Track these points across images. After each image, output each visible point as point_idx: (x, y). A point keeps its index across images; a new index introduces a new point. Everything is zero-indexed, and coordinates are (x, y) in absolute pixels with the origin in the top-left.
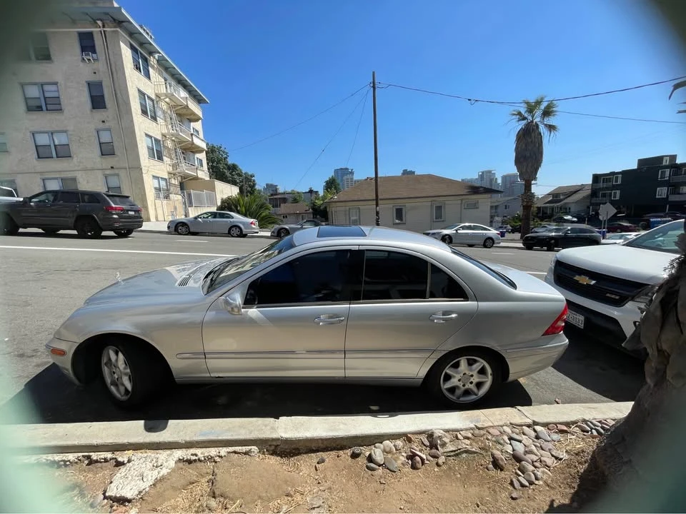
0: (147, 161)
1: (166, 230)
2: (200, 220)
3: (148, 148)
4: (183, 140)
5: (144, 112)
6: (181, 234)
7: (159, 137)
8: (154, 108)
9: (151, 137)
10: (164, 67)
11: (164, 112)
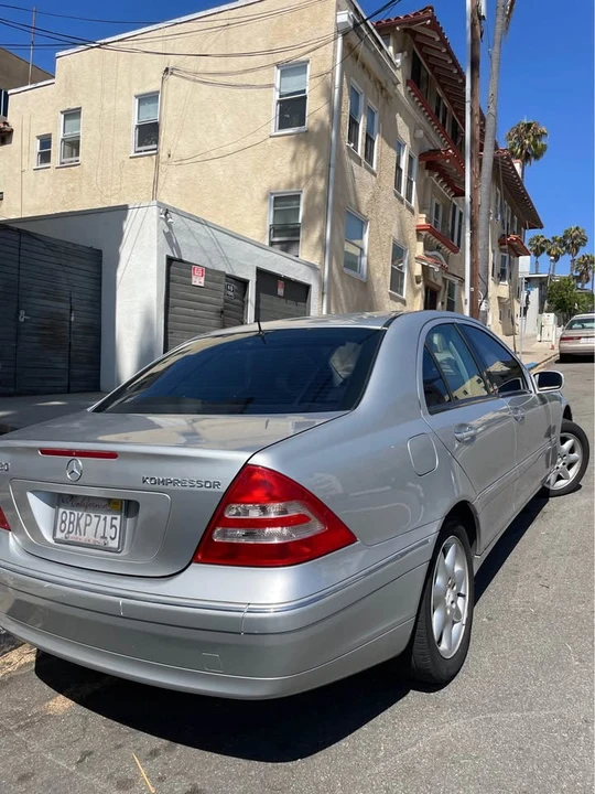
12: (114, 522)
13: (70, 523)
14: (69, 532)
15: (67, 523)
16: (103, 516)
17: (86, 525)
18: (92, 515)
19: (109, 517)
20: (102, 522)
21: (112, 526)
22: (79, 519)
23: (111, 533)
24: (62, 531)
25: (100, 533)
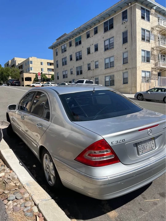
0: (140, 63)
1: (134, 97)
2: (149, 92)
3: (142, 57)
4: (163, 48)
5: (143, 39)
6: (139, 100)
7: (149, 50)
8: (149, 36)
9: (145, 51)
10: (159, 11)
11: (155, 36)
12: (153, 142)
13: (142, 148)
14: (142, 151)
15: (141, 149)
16: (150, 142)
17: (146, 147)
18: (147, 143)
19: (151, 142)
20: (150, 144)
21: (153, 144)
22: (144, 146)
23: (153, 145)
24: (140, 152)
25: (150, 147)
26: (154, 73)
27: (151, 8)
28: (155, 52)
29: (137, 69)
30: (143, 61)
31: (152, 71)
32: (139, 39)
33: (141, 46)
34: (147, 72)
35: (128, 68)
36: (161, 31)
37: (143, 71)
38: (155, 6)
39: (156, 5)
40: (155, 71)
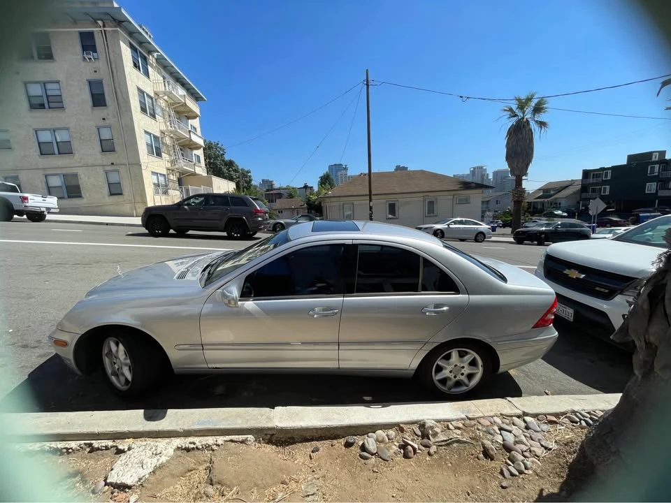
0: (146, 157)
3: (147, 144)
4: (181, 136)
5: (144, 110)
7: (158, 134)
8: (153, 106)
9: (150, 134)
10: (163, 65)
11: (163, 110)
26: (172, 177)
27: (150, 52)
28: (168, 141)
29: (143, 167)
30: (151, 152)
31: (168, 174)
32: (135, 107)
33: (141, 122)
34: (160, 174)
35: (118, 162)
36: (173, 104)
37: (153, 173)
38: (158, 52)
39: (159, 50)
40: (173, 175)
